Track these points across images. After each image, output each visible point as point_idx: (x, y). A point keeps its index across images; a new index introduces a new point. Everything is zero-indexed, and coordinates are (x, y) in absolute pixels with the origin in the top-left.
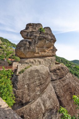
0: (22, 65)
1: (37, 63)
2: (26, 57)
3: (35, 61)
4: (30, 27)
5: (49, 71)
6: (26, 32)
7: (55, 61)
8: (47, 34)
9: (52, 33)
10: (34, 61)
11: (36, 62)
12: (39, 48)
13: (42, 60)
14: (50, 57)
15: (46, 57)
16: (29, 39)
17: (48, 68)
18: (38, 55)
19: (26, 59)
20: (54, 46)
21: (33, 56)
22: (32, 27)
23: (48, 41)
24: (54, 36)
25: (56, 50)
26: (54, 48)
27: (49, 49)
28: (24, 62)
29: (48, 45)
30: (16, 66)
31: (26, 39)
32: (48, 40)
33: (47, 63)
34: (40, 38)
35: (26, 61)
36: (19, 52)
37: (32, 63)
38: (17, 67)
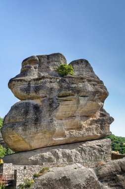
0: (25, 168)
1: (61, 161)
2: (31, 146)
3: (56, 155)
4: (33, 67)
5: (97, 179)
6: (24, 80)
7: (111, 149)
8: (82, 78)
9: (94, 76)
10: (52, 157)
11: (58, 158)
12: (64, 121)
13: (74, 150)
14: (94, 142)
15: (84, 141)
16: (32, 98)
17: (92, 170)
18: (62, 139)
19: (32, 152)
20: (102, 110)
21: (50, 143)
22: (37, 65)
23: (87, 98)
24: (101, 82)
25: (112, 120)
26: (104, 114)
27: (91, 119)
28: (28, 159)
29: (85, 109)
30: (12, 172)
31: (27, 101)
32: (84, 96)
33: (87, 157)
34: (63, 92)
35: (32, 158)
36: (11, 136)
37: (49, 160)
38: (15, 175)
